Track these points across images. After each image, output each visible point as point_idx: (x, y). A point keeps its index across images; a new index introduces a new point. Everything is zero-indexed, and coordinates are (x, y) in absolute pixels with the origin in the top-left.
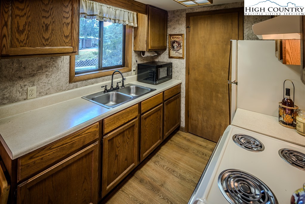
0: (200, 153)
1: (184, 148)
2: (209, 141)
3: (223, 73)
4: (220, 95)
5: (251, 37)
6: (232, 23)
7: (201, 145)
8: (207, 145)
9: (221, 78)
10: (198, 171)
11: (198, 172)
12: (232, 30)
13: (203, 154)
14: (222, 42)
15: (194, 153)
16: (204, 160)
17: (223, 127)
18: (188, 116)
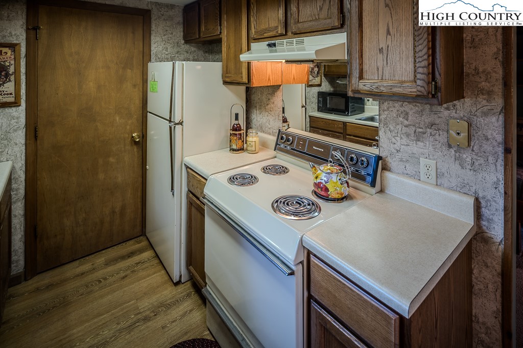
0: (92, 285)
1: (53, 308)
2: (90, 256)
3: (117, 118)
4: (112, 160)
5: (160, 57)
6: (133, 33)
7: (82, 274)
8: (93, 265)
9: (114, 129)
10: (115, 310)
11: (117, 310)
12: (134, 43)
13: (100, 282)
14: (117, 63)
15: (82, 295)
16: (109, 288)
17: (118, 213)
18: (36, 237)
